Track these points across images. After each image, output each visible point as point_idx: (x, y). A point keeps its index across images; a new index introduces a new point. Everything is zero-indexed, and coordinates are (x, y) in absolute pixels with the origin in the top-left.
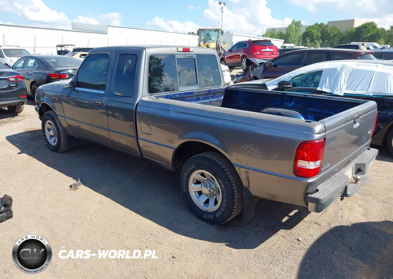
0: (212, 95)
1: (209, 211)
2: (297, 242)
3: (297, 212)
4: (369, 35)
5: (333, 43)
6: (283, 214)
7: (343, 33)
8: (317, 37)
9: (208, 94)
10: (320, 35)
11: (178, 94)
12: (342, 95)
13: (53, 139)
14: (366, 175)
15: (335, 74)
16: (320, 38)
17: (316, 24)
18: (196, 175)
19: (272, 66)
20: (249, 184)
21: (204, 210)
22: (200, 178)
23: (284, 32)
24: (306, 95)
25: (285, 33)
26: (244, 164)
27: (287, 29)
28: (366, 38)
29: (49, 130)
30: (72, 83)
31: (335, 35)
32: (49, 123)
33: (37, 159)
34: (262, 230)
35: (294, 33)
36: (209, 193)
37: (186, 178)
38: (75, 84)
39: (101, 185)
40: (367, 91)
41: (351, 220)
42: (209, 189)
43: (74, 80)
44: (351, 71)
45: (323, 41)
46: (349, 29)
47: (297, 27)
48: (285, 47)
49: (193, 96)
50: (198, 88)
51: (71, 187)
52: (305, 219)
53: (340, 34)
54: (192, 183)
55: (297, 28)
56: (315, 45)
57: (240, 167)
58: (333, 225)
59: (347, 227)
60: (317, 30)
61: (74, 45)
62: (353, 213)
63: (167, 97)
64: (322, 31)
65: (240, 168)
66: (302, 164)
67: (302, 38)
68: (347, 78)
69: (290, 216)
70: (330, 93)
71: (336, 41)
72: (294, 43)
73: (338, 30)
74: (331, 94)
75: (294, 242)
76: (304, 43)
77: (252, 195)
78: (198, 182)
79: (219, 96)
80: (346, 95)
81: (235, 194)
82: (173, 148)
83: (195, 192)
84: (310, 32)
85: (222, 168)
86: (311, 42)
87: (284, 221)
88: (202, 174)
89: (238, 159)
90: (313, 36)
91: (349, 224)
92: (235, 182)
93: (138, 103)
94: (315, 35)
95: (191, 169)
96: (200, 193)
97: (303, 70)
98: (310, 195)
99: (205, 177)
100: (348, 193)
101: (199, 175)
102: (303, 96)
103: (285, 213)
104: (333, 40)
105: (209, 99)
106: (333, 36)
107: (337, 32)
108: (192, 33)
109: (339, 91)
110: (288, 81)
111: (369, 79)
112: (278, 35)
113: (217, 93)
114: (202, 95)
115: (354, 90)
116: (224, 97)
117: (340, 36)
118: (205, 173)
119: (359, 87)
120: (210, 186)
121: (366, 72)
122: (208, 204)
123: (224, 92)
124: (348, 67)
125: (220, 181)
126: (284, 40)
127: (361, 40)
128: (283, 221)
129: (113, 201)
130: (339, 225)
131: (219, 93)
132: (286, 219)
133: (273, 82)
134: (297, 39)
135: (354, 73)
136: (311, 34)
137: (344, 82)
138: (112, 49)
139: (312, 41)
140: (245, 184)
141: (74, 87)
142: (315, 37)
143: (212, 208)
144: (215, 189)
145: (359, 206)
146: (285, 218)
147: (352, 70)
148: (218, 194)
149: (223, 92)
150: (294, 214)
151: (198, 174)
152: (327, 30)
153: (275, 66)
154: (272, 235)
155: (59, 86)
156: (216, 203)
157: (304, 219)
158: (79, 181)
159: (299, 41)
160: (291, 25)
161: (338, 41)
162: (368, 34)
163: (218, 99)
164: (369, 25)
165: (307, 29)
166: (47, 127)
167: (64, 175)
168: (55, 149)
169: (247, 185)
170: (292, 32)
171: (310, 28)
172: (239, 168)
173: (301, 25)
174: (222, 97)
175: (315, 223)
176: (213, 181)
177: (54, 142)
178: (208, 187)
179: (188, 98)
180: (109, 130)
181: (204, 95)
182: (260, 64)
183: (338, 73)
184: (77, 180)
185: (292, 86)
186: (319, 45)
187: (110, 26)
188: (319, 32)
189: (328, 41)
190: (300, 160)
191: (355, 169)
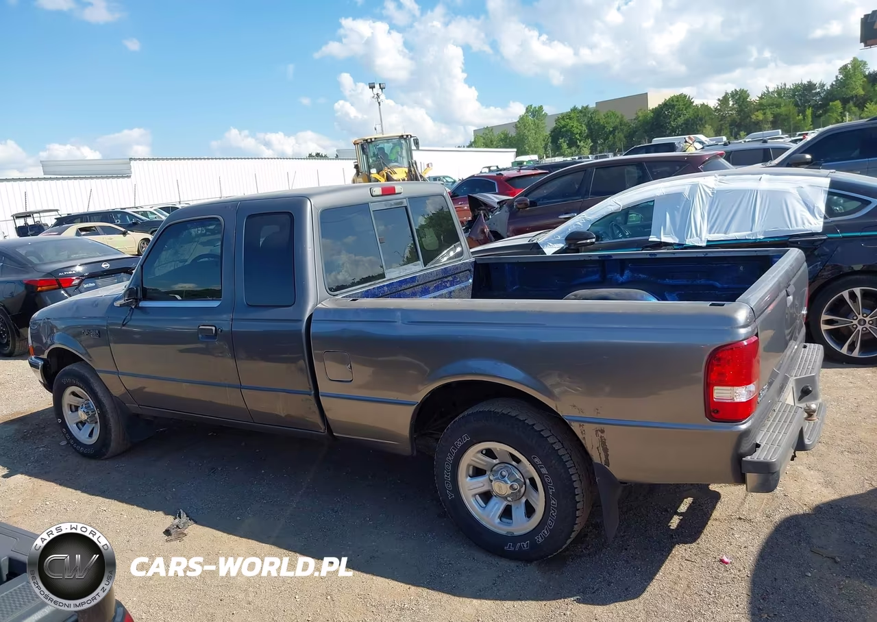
0: (450, 278)
1: (516, 534)
2: (722, 566)
3: (693, 502)
4: (681, 120)
5: (614, 143)
6: (666, 511)
7: (629, 121)
8: (580, 134)
9: (443, 278)
10: (586, 131)
11: (387, 285)
12: (704, 244)
13: (87, 429)
14: (820, 400)
15: (680, 204)
16: (587, 137)
17: (574, 110)
18: (473, 456)
19: (526, 206)
20: (607, 456)
21: (504, 533)
22: (482, 462)
23: (513, 133)
24: (654, 254)
25: (514, 135)
26: (589, 414)
27: (516, 125)
28: (677, 127)
29: (75, 409)
30: (130, 292)
31: (615, 128)
32: (74, 394)
33: (57, 483)
34: (637, 554)
35: (533, 131)
36: (510, 491)
37: (450, 468)
38: (138, 294)
39: (238, 518)
40: (751, 231)
41: (807, 500)
42: (509, 482)
43: (134, 285)
44: (711, 194)
45: (594, 141)
46: (640, 114)
47: (537, 119)
48: (520, 164)
49: (416, 286)
50: (422, 268)
51: (167, 532)
52: (716, 514)
53: (625, 125)
54: (467, 477)
55: (536, 121)
56: (580, 152)
57: (582, 421)
58: (778, 518)
59: (804, 515)
60: (578, 120)
61: (57, 210)
62: (803, 484)
63: (367, 294)
64: (588, 122)
65: (582, 424)
66: (722, 393)
67: (550, 140)
68: (706, 210)
69: (681, 514)
70: (678, 245)
71: (620, 140)
72: (535, 154)
73: (620, 117)
74: (681, 246)
75: (715, 566)
76: (557, 150)
77: (616, 478)
78: (478, 472)
79: (464, 279)
80: (711, 245)
81: (575, 485)
82: (412, 404)
83: (475, 495)
84: (564, 127)
85: (536, 431)
86: (570, 146)
87: (675, 526)
88: (489, 453)
89: (574, 406)
90: (572, 133)
91: (806, 510)
92: (570, 457)
93: (310, 316)
94: (576, 131)
95: (459, 444)
96: (487, 496)
97: (613, 203)
98: (749, 458)
99: (495, 458)
100: (807, 441)
101: (480, 455)
102: (648, 256)
103: (669, 510)
104: (614, 138)
105: (446, 287)
106: (611, 129)
107: (618, 120)
108: (318, 155)
109: (696, 238)
110: (585, 230)
111: (749, 208)
112: (502, 140)
113: (461, 272)
114: (432, 281)
115: (725, 233)
116: (473, 281)
117: (625, 129)
118: (496, 449)
119: (733, 227)
120: (510, 474)
121: (742, 193)
122: (510, 517)
123: (473, 269)
124: (704, 187)
125: (536, 460)
126: (515, 150)
127: (668, 132)
128: (671, 528)
129: (282, 550)
130: (788, 515)
131: (463, 272)
132: (675, 522)
133: (553, 237)
134: (541, 144)
135: (717, 197)
136: (567, 131)
137: (703, 217)
138: (226, 207)
139: (572, 143)
140: (597, 457)
141: (137, 301)
142: (577, 136)
143: (521, 525)
144: (523, 481)
145: (809, 468)
146: (674, 519)
147: (713, 193)
148: (533, 491)
149: (469, 270)
150: (688, 508)
151: (478, 452)
152: (599, 120)
153: (533, 204)
154: (663, 562)
155: (95, 303)
156: (530, 510)
157: (713, 515)
158: (184, 516)
159: (545, 148)
160: (523, 116)
161: (624, 139)
162: (679, 119)
163: (462, 285)
164: (677, 101)
165: (557, 120)
166: (68, 404)
167: (139, 509)
168: (97, 453)
169: (603, 459)
170: (529, 131)
171: (563, 118)
172: (580, 426)
173: (546, 115)
174: (471, 281)
175: (740, 519)
176: (514, 463)
177: (91, 435)
178: (506, 479)
179: (408, 292)
180: (241, 387)
181: (435, 280)
182: (498, 203)
183: (686, 201)
184: (177, 514)
185: (596, 241)
186: (586, 151)
187: (135, 159)
188: (583, 125)
189: (605, 140)
190: (715, 388)
191: (797, 391)
